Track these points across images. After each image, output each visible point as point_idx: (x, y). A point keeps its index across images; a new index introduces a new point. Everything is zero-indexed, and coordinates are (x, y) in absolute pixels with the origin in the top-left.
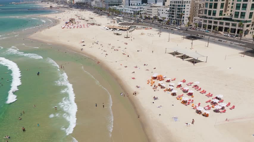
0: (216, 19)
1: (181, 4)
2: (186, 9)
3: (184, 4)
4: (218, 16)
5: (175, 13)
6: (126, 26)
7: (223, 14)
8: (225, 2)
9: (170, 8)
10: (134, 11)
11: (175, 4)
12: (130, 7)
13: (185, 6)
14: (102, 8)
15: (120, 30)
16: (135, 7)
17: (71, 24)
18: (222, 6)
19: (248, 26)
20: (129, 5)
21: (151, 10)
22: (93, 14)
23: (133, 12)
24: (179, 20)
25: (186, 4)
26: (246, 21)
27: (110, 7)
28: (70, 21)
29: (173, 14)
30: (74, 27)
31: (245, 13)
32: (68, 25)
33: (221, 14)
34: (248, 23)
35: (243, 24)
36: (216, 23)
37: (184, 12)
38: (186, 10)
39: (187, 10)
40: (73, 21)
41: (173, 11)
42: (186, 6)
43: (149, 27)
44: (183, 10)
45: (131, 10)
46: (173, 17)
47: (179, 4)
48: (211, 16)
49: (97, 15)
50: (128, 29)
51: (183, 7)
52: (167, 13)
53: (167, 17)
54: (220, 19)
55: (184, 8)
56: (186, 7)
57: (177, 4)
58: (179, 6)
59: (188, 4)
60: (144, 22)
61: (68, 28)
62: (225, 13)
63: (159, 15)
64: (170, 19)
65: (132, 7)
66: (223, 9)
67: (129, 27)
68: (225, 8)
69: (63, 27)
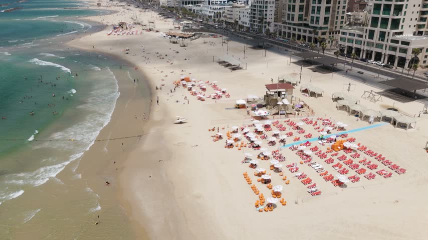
0: (294, 24)
1: (262, 5)
2: (268, 10)
3: (265, 5)
4: (296, 21)
5: (256, 16)
6: (190, 33)
7: (303, 19)
8: (304, 4)
9: (251, 9)
10: (215, 13)
11: (257, 4)
12: (210, 6)
13: (266, 7)
14: (173, 7)
15: (180, 37)
16: (216, 6)
17: (121, 30)
18: (301, 8)
19: (324, 34)
20: (209, 4)
21: (232, 11)
22: (158, 16)
23: (213, 14)
24: (260, 26)
25: (269, 5)
26: (321, 28)
27: (184, 6)
28: (119, 25)
29: (254, 18)
30: (123, 34)
31: (319, 17)
32: (116, 30)
33: (300, 18)
34: (325, 31)
35: (318, 30)
36: (294, 29)
37: (266, 15)
38: (268, 13)
39: (271, 13)
40: (124, 27)
41: (254, 14)
42: (269, 7)
43: (219, 35)
44: (265, 13)
45: (211, 11)
46: (254, 21)
47: (261, 5)
48: (290, 21)
49: (163, 17)
50: (189, 37)
51: (265, 9)
52: (249, 16)
53: (248, 22)
54: (300, 25)
55: (266, 11)
56: (269, 9)
57: (258, 5)
58: (260, 7)
59: (271, 5)
60: (219, 28)
61: (115, 34)
62: (305, 18)
63: (240, 19)
64: (251, 24)
65: (212, 6)
66: (303, 13)
67: (193, 34)
68: (305, 11)
69: (109, 33)
